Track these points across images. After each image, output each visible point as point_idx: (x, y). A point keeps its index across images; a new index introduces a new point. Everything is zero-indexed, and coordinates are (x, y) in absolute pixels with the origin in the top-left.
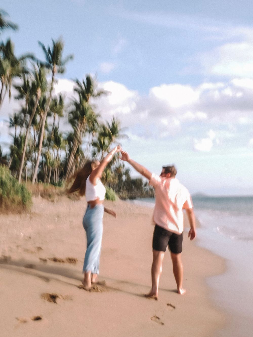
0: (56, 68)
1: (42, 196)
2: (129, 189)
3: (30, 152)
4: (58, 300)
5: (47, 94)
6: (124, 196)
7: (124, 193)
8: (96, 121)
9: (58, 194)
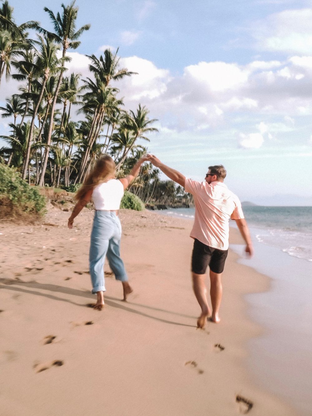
0: (68, 41)
1: (53, 204)
2: (158, 196)
3: (35, 147)
5: (56, 75)
6: (151, 205)
7: (152, 201)
8: (118, 110)
9: (72, 202)
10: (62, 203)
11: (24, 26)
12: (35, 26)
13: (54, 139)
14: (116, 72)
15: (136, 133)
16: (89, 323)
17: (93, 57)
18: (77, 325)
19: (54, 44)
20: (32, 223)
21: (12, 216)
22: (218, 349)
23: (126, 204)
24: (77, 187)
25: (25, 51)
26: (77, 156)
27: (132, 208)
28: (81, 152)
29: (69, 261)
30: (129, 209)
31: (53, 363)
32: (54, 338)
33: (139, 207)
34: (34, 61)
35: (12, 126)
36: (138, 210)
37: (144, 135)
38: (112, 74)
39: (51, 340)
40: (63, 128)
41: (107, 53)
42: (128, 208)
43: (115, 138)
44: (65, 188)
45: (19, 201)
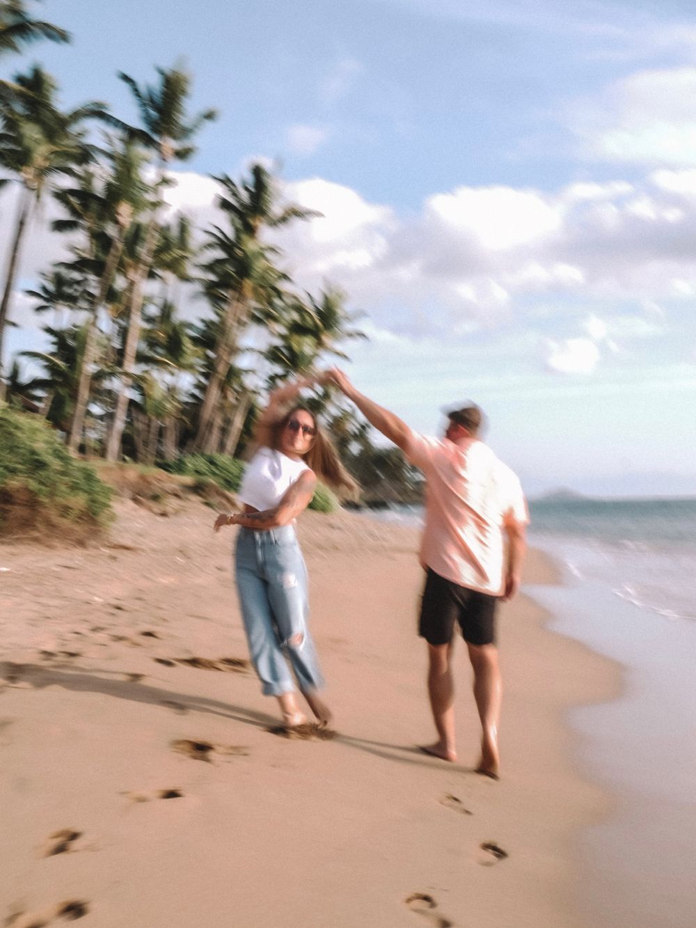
0: (170, 144)
1: (135, 500)
3: (98, 377)
4: (212, 755)
5: (144, 218)
8: (279, 294)
9: (177, 496)
10: (155, 498)
11: (77, 116)
12: (98, 112)
13: (141, 358)
14: (276, 209)
15: (320, 344)
16: (172, 794)
17: (226, 181)
18: (142, 800)
19: (140, 150)
20: (81, 543)
21: (34, 527)
22: (489, 856)
25: (75, 167)
26: (193, 396)
28: (200, 387)
29: (149, 634)
31: (62, 908)
32: (74, 836)
33: (326, 504)
34: (99, 187)
35: (49, 330)
36: (324, 511)
37: (338, 347)
38: (266, 214)
39: (65, 842)
40: (162, 336)
41: (258, 172)
43: (273, 355)
44: (165, 467)
45: (52, 495)
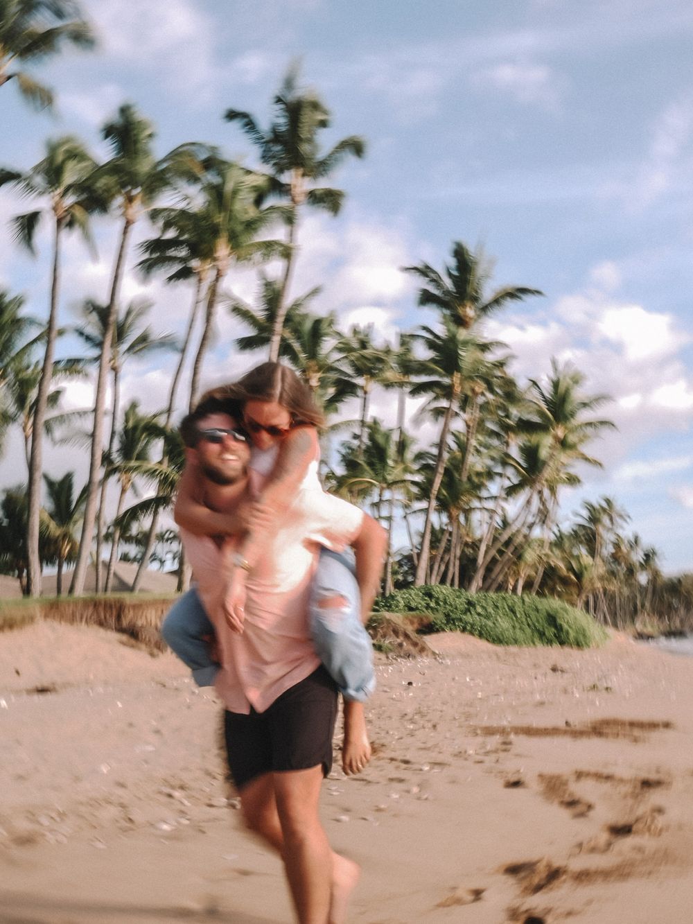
14: (487, 293)
17: (425, 271)
23: (544, 634)
24: (403, 598)
27: (562, 643)
30: (554, 645)
33: (581, 638)
36: (579, 645)
38: (475, 299)
41: (460, 253)
42: (550, 642)
